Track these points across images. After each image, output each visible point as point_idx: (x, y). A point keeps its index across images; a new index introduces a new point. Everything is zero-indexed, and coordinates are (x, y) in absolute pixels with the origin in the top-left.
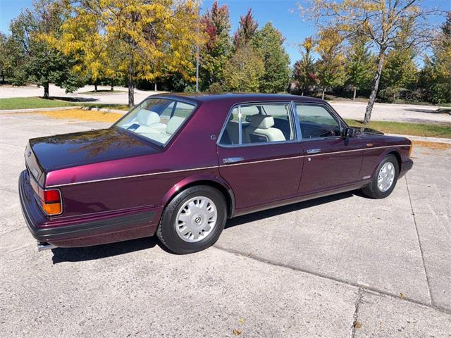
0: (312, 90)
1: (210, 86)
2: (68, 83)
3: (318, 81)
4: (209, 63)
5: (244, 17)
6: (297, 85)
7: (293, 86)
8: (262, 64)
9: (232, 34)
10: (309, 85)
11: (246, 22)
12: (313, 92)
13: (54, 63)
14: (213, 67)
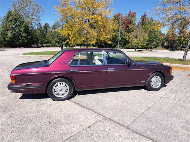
0: (175, 46)
1: (127, 45)
2: (69, 46)
3: (177, 42)
4: (126, 36)
5: (143, 15)
6: (167, 44)
7: (165, 44)
8: (146, 35)
9: (137, 23)
10: (173, 44)
11: (143, 18)
12: (175, 47)
13: (64, 39)
14: (128, 37)
